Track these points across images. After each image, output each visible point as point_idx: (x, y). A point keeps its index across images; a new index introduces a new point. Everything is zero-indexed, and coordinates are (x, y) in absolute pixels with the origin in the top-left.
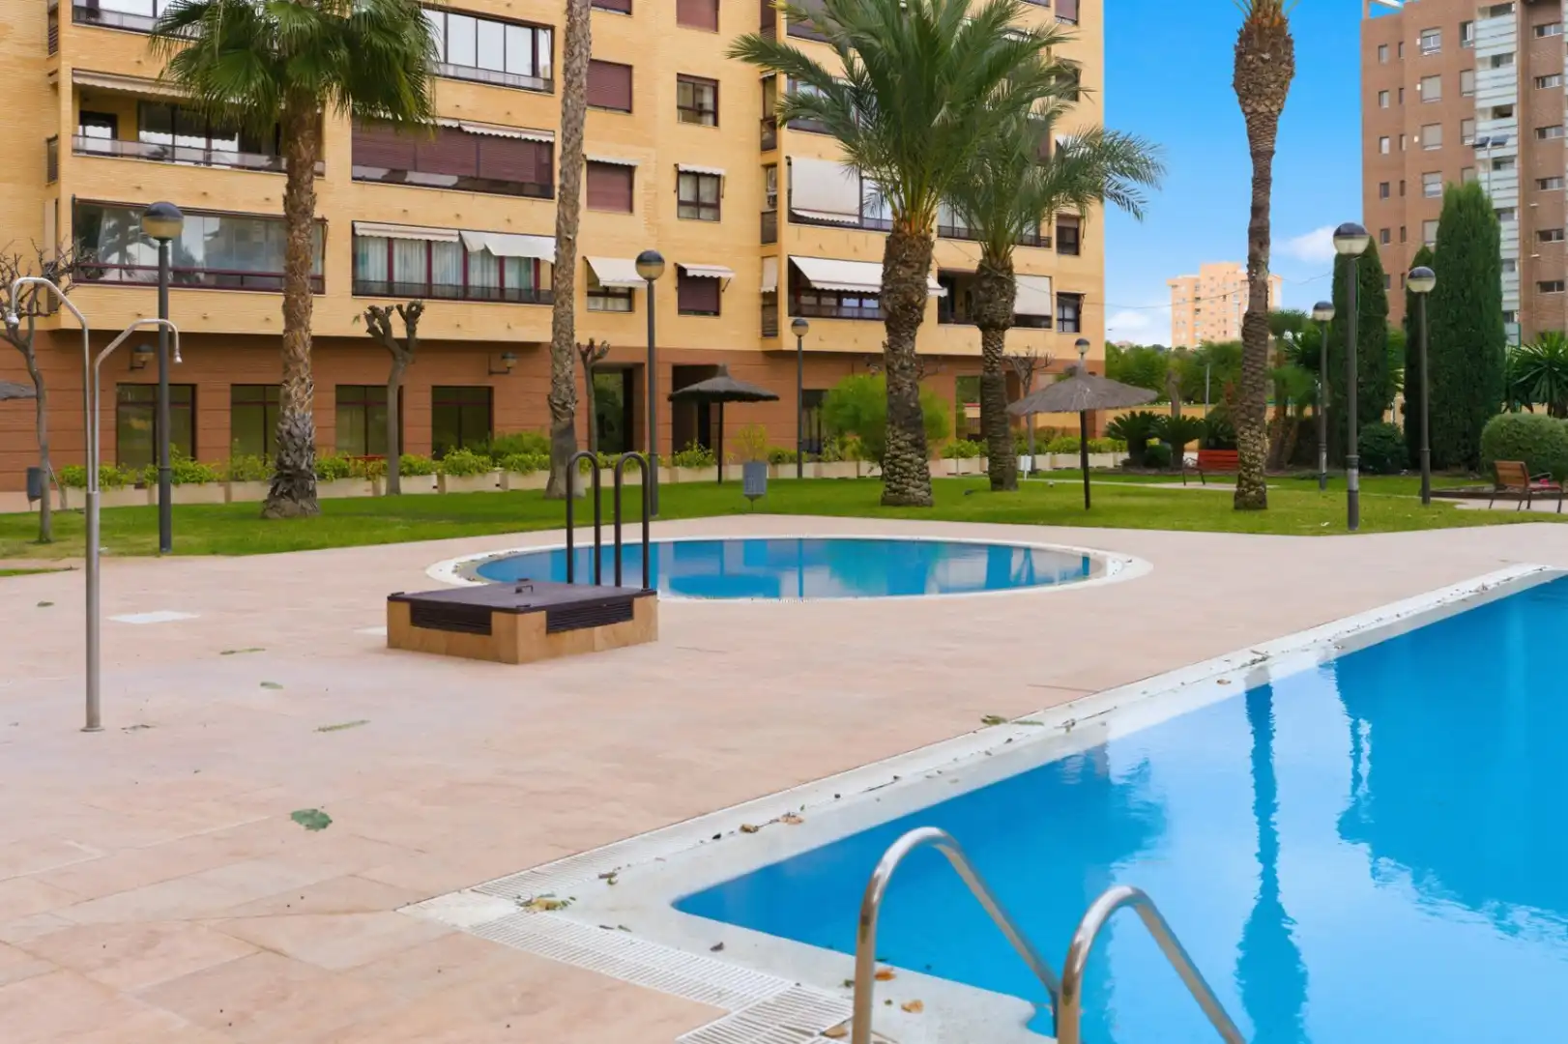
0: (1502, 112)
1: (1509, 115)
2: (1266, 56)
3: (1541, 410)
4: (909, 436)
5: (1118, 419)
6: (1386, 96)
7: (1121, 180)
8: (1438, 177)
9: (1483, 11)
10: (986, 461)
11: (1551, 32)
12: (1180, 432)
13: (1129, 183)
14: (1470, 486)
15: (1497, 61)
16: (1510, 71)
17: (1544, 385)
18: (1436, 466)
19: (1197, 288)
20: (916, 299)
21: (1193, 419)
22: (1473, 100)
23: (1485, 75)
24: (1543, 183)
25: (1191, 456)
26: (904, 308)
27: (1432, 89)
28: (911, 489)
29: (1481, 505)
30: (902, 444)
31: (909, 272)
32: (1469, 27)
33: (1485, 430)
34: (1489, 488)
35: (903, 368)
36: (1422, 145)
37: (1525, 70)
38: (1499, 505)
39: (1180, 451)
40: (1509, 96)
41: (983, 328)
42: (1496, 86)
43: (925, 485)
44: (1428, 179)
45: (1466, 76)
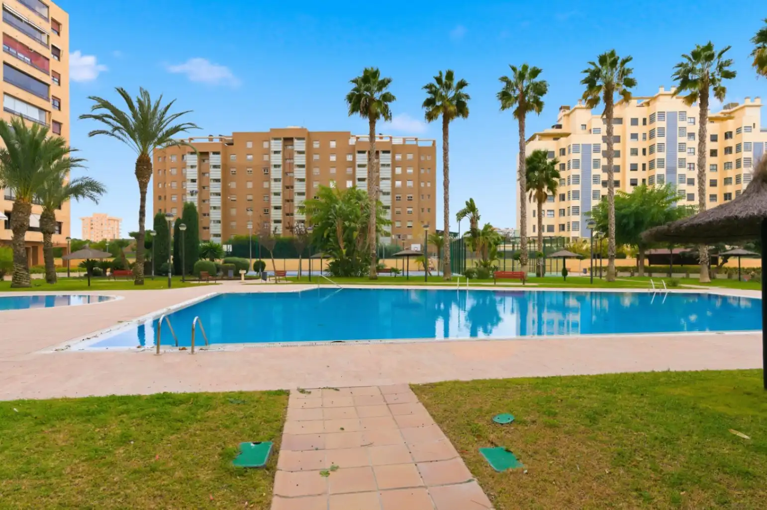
0: (193, 181)
1: (195, 182)
2: (145, 167)
3: (208, 260)
4: (22, 266)
5: (83, 262)
6: (160, 171)
7: (93, 192)
8: (176, 196)
9: (188, 152)
10: (45, 274)
11: (206, 161)
12: (105, 266)
13: (95, 193)
14: (192, 279)
15: (192, 167)
16: (196, 170)
17: (208, 254)
18: (186, 274)
19: (92, 221)
20: (25, 223)
21: (110, 262)
22: (185, 177)
23: (189, 170)
24: (204, 201)
25: (108, 273)
26: (21, 226)
27: (174, 171)
28: (23, 283)
29: (197, 282)
30: (20, 268)
31: (23, 215)
32: (185, 156)
33: (195, 264)
34: (197, 278)
35: (20, 245)
36: (171, 187)
37: (200, 170)
38: (201, 282)
39: (105, 271)
40: (195, 177)
41: (44, 233)
42: (192, 174)
43: (29, 281)
44: (173, 196)
45: (184, 170)
